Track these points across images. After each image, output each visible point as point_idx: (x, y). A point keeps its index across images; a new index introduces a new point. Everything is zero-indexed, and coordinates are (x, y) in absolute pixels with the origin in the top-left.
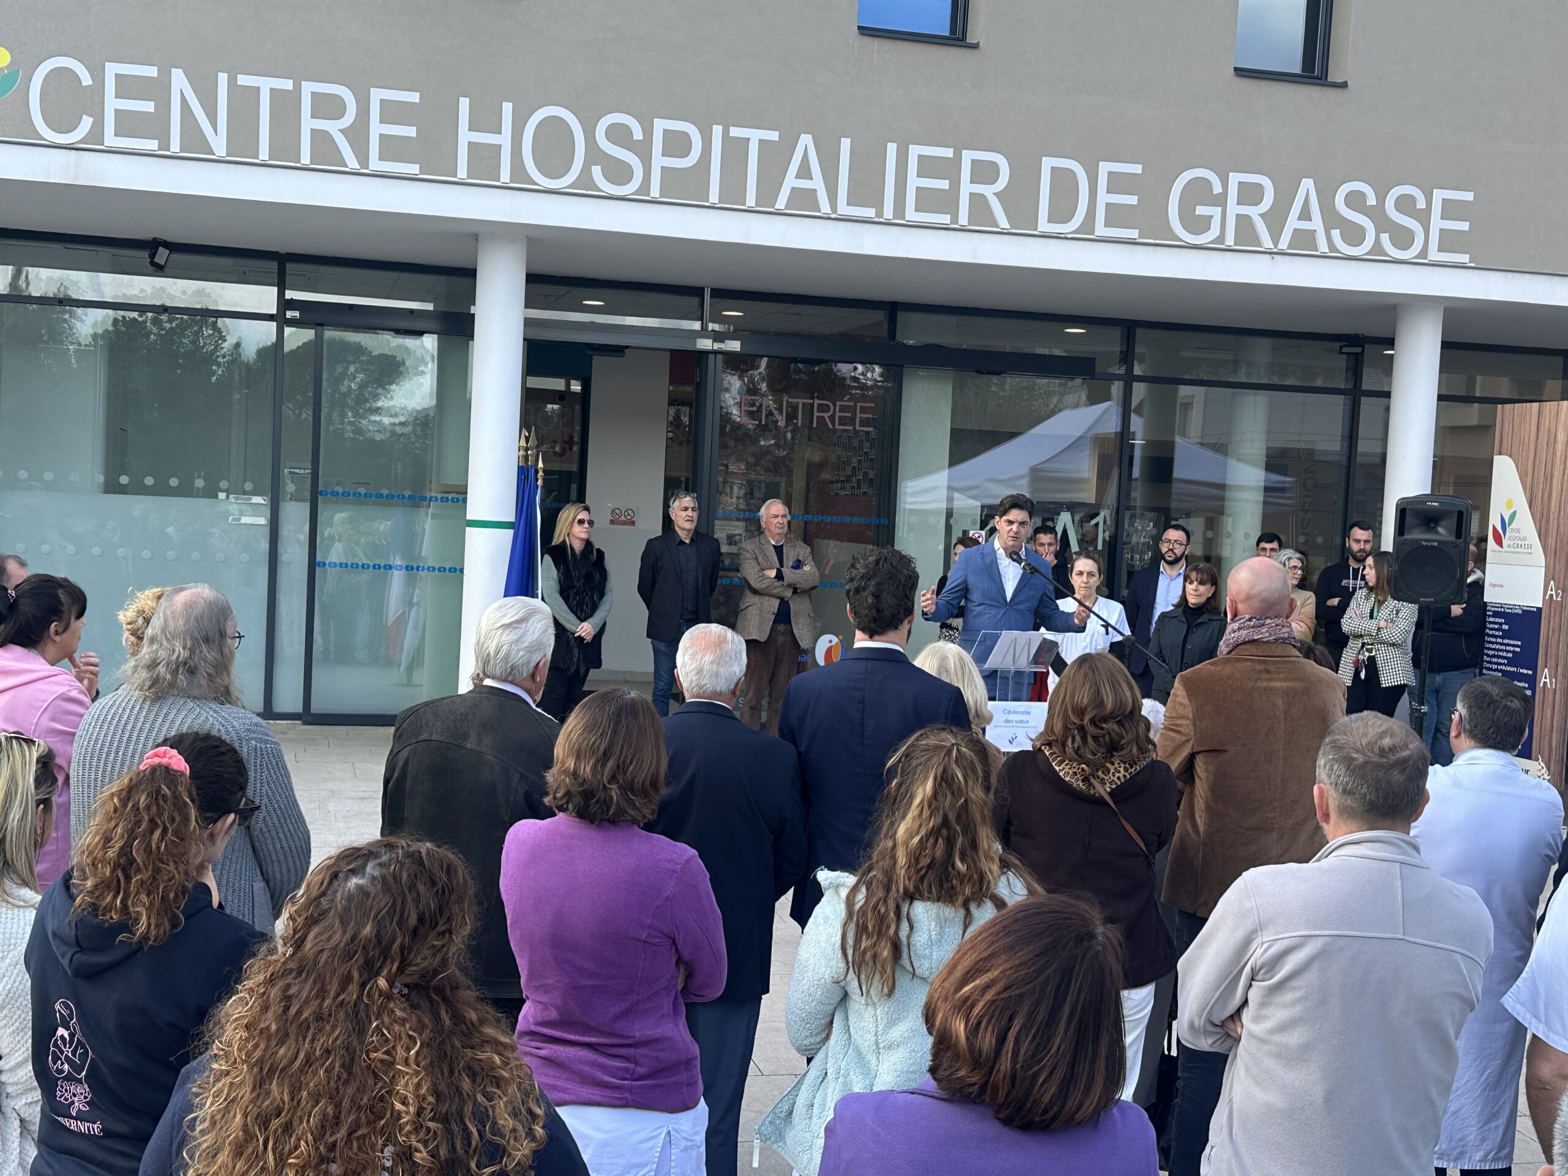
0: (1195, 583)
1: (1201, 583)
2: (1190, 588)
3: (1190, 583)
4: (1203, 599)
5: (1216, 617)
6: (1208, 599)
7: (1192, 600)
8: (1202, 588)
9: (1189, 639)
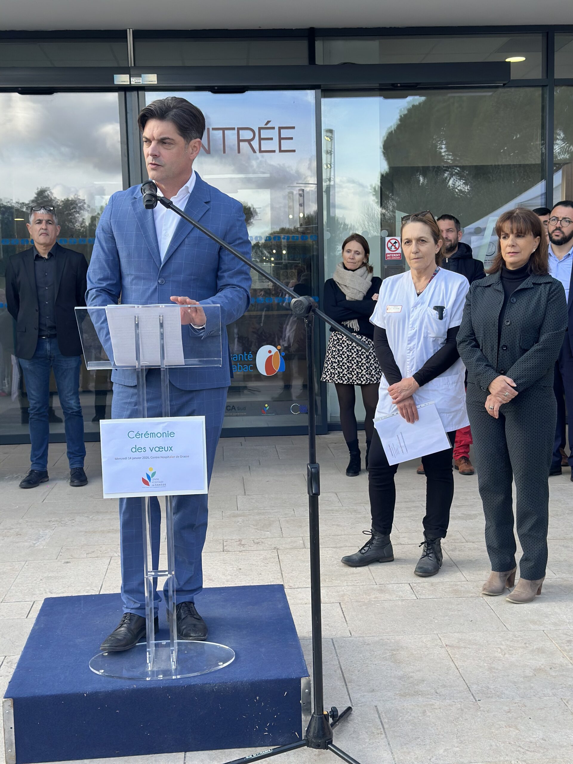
0: (511, 236)
1: (520, 234)
2: (505, 243)
3: (504, 238)
4: (524, 256)
5: (543, 280)
6: (533, 255)
7: (509, 259)
8: (521, 242)
9: (507, 311)
